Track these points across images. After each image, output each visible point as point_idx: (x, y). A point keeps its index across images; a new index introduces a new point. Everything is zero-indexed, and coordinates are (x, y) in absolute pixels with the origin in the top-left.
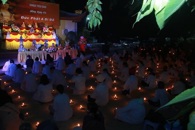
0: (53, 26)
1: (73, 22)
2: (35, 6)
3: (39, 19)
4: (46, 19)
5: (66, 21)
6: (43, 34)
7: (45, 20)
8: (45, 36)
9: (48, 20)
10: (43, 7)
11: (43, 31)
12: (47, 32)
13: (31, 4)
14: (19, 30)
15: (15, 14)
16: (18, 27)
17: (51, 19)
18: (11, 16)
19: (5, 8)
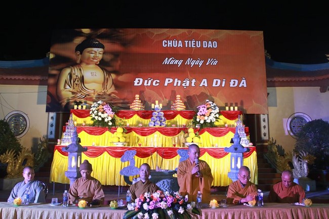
0: (242, 103)
1: (323, 90)
2: (180, 45)
3: (193, 85)
4: (217, 83)
6: (191, 130)
7: (214, 85)
8: (200, 138)
9: (223, 85)
10: (206, 46)
11: (198, 120)
12: (211, 121)
13: (166, 42)
14: (110, 119)
15: (117, 73)
16: (111, 109)
17: (234, 82)
18: (105, 81)
19: (92, 61)
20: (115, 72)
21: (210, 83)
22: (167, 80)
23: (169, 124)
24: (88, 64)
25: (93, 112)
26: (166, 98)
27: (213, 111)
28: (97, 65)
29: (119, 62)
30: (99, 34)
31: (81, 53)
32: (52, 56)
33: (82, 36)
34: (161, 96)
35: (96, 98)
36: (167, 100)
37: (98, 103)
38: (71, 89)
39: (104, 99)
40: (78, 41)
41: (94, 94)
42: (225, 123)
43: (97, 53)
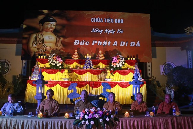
0: (137, 56)
1: (182, 49)
2: (102, 21)
3: (109, 45)
4: (123, 44)
5: (167, 48)
6: (108, 71)
7: (121, 45)
8: (113, 76)
9: (126, 45)
10: (117, 22)
11: (112, 65)
12: (120, 66)
13: (93, 19)
14: (60, 64)
15: (64, 37)
16: (61, 59)
17: (133, 43)
18: (57, 42)
19: (49, 30)
20: (63, 37)
21: (119, 43)
22: (94, 41)
23: (95, 67)
24: (46, 31)
25: (50, 60)
26: (93, 52)
27: (121, 60)
28: (52, 32)
29: (65, 31)
30: (53, 13)
31: (42, 25)
32: (24, 26)
33: (43, 15)
34: (90, 51)
35: (51, 52)
36: (94, 54)
37: (53, 55)
38: (37, 47)
39: (56, 53)
40: (41, 17)
41: (50, 49)
42: (128, 67)
43: (52, 25)
